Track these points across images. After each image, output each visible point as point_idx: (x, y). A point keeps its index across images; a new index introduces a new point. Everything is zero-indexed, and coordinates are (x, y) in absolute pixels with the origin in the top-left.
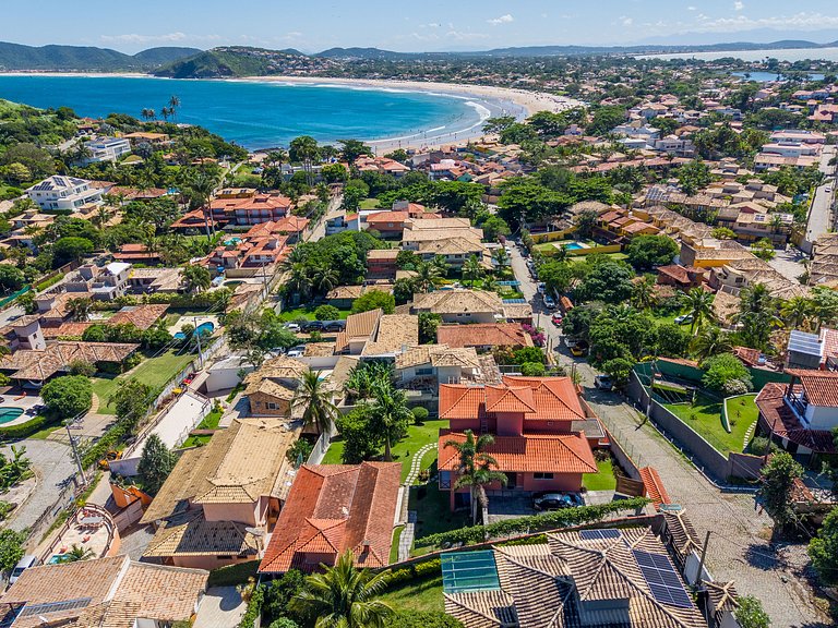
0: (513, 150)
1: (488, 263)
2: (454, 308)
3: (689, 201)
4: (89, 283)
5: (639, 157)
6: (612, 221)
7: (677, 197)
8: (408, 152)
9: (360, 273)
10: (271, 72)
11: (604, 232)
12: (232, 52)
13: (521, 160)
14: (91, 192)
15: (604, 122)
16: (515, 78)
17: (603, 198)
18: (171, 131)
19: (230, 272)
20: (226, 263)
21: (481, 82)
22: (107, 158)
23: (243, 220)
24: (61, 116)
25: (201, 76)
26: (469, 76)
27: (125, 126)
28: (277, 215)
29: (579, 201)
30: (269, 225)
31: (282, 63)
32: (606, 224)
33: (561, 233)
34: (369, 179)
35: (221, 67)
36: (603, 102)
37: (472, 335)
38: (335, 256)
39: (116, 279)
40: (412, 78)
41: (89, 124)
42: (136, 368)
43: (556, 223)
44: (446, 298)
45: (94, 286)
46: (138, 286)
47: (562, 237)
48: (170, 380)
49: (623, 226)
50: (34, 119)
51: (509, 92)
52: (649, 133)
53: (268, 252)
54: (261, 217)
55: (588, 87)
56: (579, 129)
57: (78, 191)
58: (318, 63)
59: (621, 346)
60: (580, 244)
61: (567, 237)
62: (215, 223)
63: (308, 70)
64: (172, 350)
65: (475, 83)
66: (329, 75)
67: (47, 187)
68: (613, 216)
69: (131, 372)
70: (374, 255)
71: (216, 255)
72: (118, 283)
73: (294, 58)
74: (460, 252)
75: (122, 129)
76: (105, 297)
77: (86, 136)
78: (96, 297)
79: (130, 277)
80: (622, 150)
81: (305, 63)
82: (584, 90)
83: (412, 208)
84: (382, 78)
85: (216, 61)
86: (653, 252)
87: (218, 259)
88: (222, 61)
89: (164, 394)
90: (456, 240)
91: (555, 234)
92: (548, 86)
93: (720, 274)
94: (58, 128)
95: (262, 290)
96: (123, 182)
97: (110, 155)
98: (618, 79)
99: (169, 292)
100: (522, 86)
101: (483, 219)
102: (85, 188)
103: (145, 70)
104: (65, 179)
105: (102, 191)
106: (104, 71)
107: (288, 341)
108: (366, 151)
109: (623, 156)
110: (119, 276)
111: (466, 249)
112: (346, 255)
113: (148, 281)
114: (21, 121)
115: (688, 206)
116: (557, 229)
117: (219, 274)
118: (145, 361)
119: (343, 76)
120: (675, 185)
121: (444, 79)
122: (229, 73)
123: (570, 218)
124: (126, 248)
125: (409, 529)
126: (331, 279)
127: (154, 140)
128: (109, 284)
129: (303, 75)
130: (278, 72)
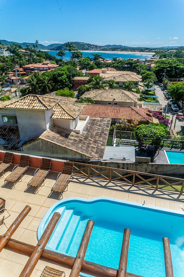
2: (106, 98)
10: (85, 49)
19: (13, 86)
20: (13, 82)
31: (89, 47)
38: (54, 75)
40: (131, 51)
43: (182, 79)
62: (25, 73)
63: (97, 49)
70: (78, 78)
71: (9, 78)
83: (110, 69)
84: (121, 51)
90: (125, 76)
91: (181, 83)
97: (5, 54)
117: (8, 86)
119: (108, 51)
127: (25, 52)
129: (95, 50)
130: (87, 49)
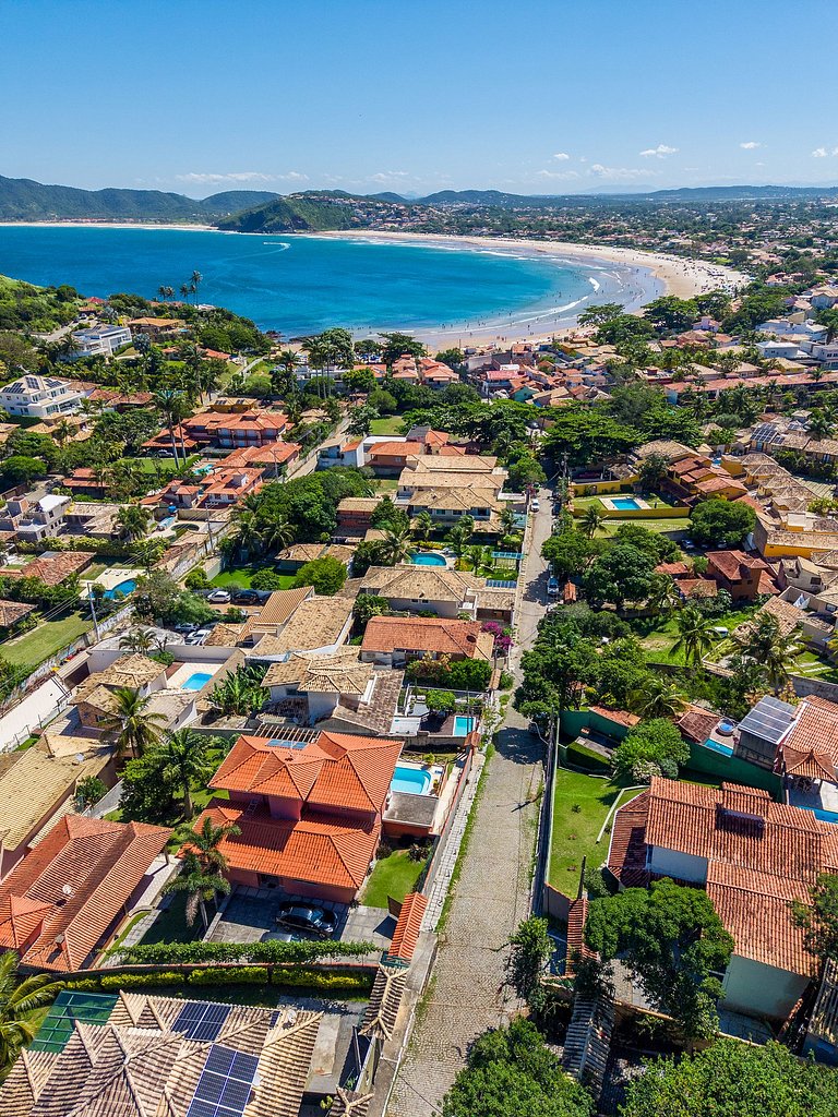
0: (606, 353)
1: (493, 525)
2: (407, 591)
3: (813, 447)
4: (16, 520)
5: (774, 371)
6: (686, 473)
7: (797, 441)
8: (466, 353)
9: (325, 529)
10: (355, 226)
11: (675, 487)
12: (308, 198)
13: (609, 368)
14: (70, 396)
15: (751, 313)
16: (665, 238)
17: (683, 438)
18: (187, 315)
19: (184, 512)
20: (180, 502)
21: (618, 243)
22: (101, 351)
23: (226, 442)
24: (61, 297)
25: (270, 230)
26: (604, 233)
27: (133, 308)
28: (266, 437)
29: (651, 439)
30: (249, 453)
31: (369, 213)
32: (678, 475)
33: (617, 484)
34: (399, 390)
35: (295, 218)
36: (772, 279)
37: (408, 635)
38: (295, 506)
39: (47, 516)
41: (92, 307)
42: (27, 634)
43: (614, 469)
44: (402, 577)
45: (21, 523)
46: (74, 524)
47: (618, 488)
48: (49, 657)
49: (697, 481)
50: (28, 301)
51: (651, 258)
52: (808, 332)
53: (231, 491)
54: (247, 439)
55: (761, 255)
56: (713, 323)
57: (54, 394)
58: (415, 214)
59: (546, 685)
60: (638, 501)
61: (625, 489)
62: (193, 443)
63: (401, 223)
64: (79, 613)
65: (610, 244)
66: (425, 230)
67: (18, 389)
68: (690, 464)
69: (22, 638)
70: (348, 505)
71: (170, 491)
72: (49, 520)
73: (385, 207)
74: (460, 508)
75: (129, 313)
76: (31, 537)
77: (85, 322)
78: (21, 536)
79: (67, 513)
80: (755, 361)
81: (398, 214)
82: (755, 258)
83: (431, 436)
85: (289, 210)
86: (718, 524)
87: (172, 496)
88: (297, 211)
89: (39, 673)
90: (459, 491)
91: (609, 484)
92: (706, 250)
93: (791, 570)
94: (54, 311)
95: (205, 542)
96: (111, 382)
97: (105, 347)
98: (809, 243)
99: (99, 536)
100: (673, 249)
101: (514, 459)
102: (63, 391)
103: (208, 221)
104: (41, 380)
105: (83, 394)
106: (162, 222)
107: (201, 616)
108: (414, 350)
109: (754, 368)
110: (51, 513)
111: (470, 502)
112: (308, 506)
113: (86, 519)
114: (13, 303)
115: (809, 454)
116: (614, 478)
117: (171, 514)
118: (43, 624)
119: (443, 232)
120: (802, 420)
121: (571, 237)
122: (304, 226)
123: (633, 463)
124: (79, 473)
125: (150, 917)
126: (285, 536)
127: (162, 328)
128: (40, 521)
129: (393, 230)
130: (364, 225)
